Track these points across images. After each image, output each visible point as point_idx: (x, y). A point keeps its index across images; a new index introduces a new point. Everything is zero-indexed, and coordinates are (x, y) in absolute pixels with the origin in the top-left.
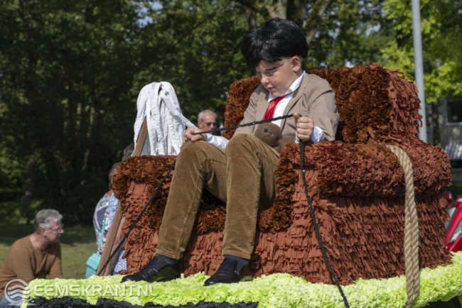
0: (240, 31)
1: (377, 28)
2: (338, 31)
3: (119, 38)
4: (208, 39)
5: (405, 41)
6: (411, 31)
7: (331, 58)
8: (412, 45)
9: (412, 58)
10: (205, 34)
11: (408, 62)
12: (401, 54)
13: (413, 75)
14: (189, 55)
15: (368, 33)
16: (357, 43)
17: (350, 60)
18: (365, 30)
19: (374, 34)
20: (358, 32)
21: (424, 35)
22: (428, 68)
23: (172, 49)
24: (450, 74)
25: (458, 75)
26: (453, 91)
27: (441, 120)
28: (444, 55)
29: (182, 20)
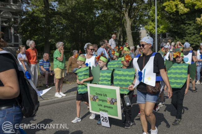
0: (118, 18)
1: (147, 17)
3: (92, 19)
4: (110, 19)
5: (153, 21)
6: (155, 18)
7: (137, 24)
8: (155, 22)
9: (155, 24)
10: (110, 18)
12: (152, 23)
13: (155, 28)
14: (106, 23)
15: (145, 18)
16: (143, 21)
17: (141, 24)
18: (145, 17)
19: (146, 19)
20: (143, 18)
21: (157, 20)
22: (158, 27)
23: (103, 21)
24: (162, 28)
25: (164, 28)
26: (163, 32)
27: (160, 38)
28: (161, 24)
29: (105, 15)
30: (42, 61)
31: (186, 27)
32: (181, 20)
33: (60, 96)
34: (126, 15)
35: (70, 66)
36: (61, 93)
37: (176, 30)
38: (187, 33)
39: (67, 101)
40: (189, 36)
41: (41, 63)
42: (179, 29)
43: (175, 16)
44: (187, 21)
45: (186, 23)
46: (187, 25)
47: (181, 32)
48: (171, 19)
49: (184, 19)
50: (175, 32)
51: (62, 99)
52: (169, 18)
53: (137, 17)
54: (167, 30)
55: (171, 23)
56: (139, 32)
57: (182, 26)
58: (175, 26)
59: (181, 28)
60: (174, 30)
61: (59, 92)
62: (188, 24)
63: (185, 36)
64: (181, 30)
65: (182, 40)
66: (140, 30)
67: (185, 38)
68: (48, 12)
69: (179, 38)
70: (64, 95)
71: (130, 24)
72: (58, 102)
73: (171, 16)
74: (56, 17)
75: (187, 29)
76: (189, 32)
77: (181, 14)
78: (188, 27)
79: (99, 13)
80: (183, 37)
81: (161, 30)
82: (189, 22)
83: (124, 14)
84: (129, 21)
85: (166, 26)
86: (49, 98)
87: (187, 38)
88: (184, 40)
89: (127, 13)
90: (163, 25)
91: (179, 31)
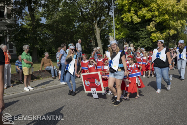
2: (108, 28)
3: (71, 29)
7: (106, 32)
11: (116, 33)
14: (84, 32)
23: (80, 31)
24: (123, 34)
25: (124, 35)
26: (123, 37)
27: (124, 42)
28: (121, 31)
29: (81, 26)
30: (18, 62)
31: (140, 33)
32: (136, 28)
33: (28, 90)
34: (96, 25)
35: (43, 65)
36: (29, 87)
37: (132, 36)
38: (141, 37)
39: (34, 93)
40: (143, 39)
41: (17, 63)
42: (135, 34)
43: (131, 25)
44: (140, 28)
45: (140, 30)
46: (140, 31)
47: (136, 37)
48: (128, 28)
49: (138, 27)
50: (132, 37)
51: (29, 92)
52: (127, 27)
53: (107, 27)
54: (126, 36)
55: (129, 30)
56: (108, 39)
57: (137, 32)
58: (132, 33)
59: (136, 34)
60: (131, 36)
61: (28, 86)
62: (142, 30)
63: (140, 40)
64: (136, 36)
65: (138, 43)
66: (109, 37)
67: (139, 41)
68: (34, 24)
69: (135, 42)
70: (32, 89)
71: (99, 32)
72: (26, 95)
73: (128, 25)
74: (40, 28)
75: (140, 35)
76: (142, 37)
77: (135, 23)
78: (141, 33)
79: (77, 25)
80: (138, 40)
81: (122, 36)
82: (141, 29)
83: (94, 25)
84: (98, 30)
85: (125, 33)
86: (18, 92)
87: (141, 41)
88: (139, 43)
89: (97, 24)
90: (123, 32)
91: (135, 37)
